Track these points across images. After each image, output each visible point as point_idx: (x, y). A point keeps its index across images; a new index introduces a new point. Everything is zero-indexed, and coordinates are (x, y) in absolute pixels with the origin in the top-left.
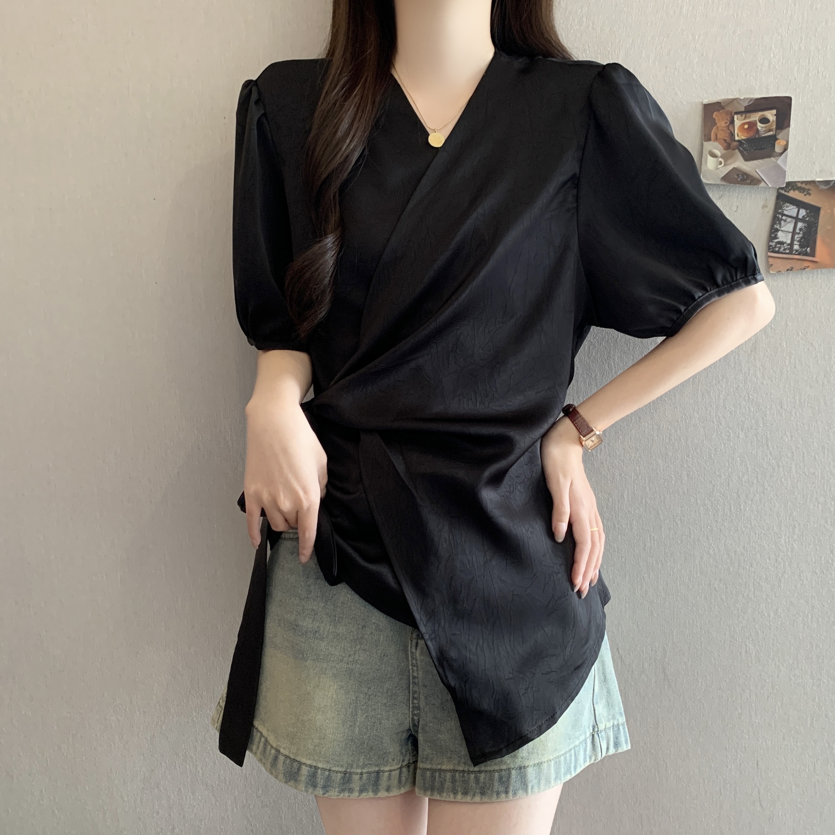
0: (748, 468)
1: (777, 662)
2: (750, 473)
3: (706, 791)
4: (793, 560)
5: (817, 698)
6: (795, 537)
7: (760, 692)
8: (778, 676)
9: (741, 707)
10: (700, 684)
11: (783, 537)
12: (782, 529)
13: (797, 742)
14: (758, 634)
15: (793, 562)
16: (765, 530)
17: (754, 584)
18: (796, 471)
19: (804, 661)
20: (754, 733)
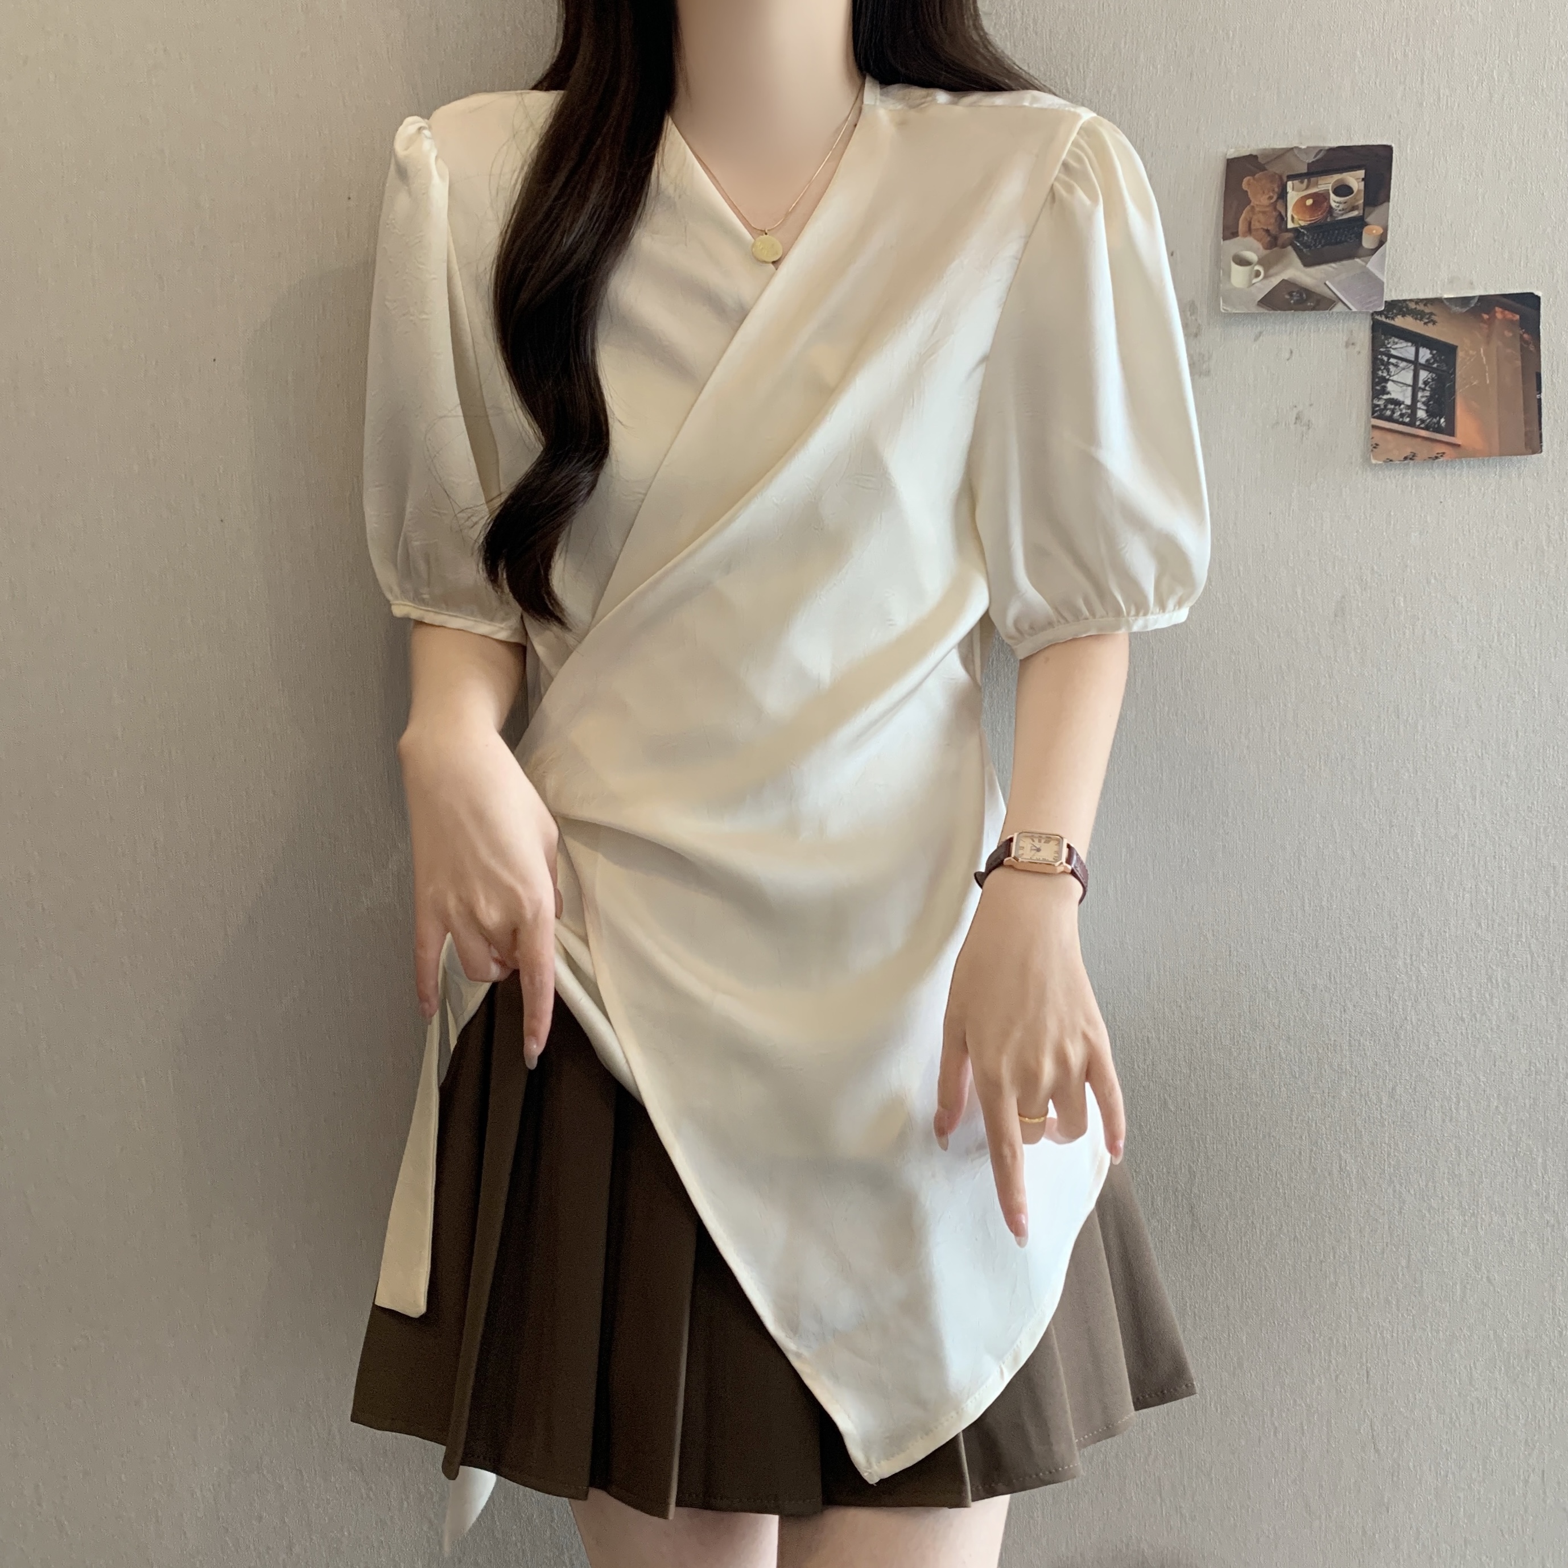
0: (1335, 831)
1: (1398, 1186)
2: (1338, 841)
3: (1276, 1428)
4: (1421, 996)
5: (1471, 1250)
6: (1424, 954)
7: (1369, 1243)
8: (1400, 1213)
9: (1335, 1272)
10: (1258, 1233)
11: (1401, 955)
12: (1399, 940)
13: (1438, 1332)
14: (1361, 1135)
15: (1420, 999)
16: (1368, 943)
17: (1350, 1045)
18: (1422, 833)
19: (1446, 1182)
20: (1359, 1318)
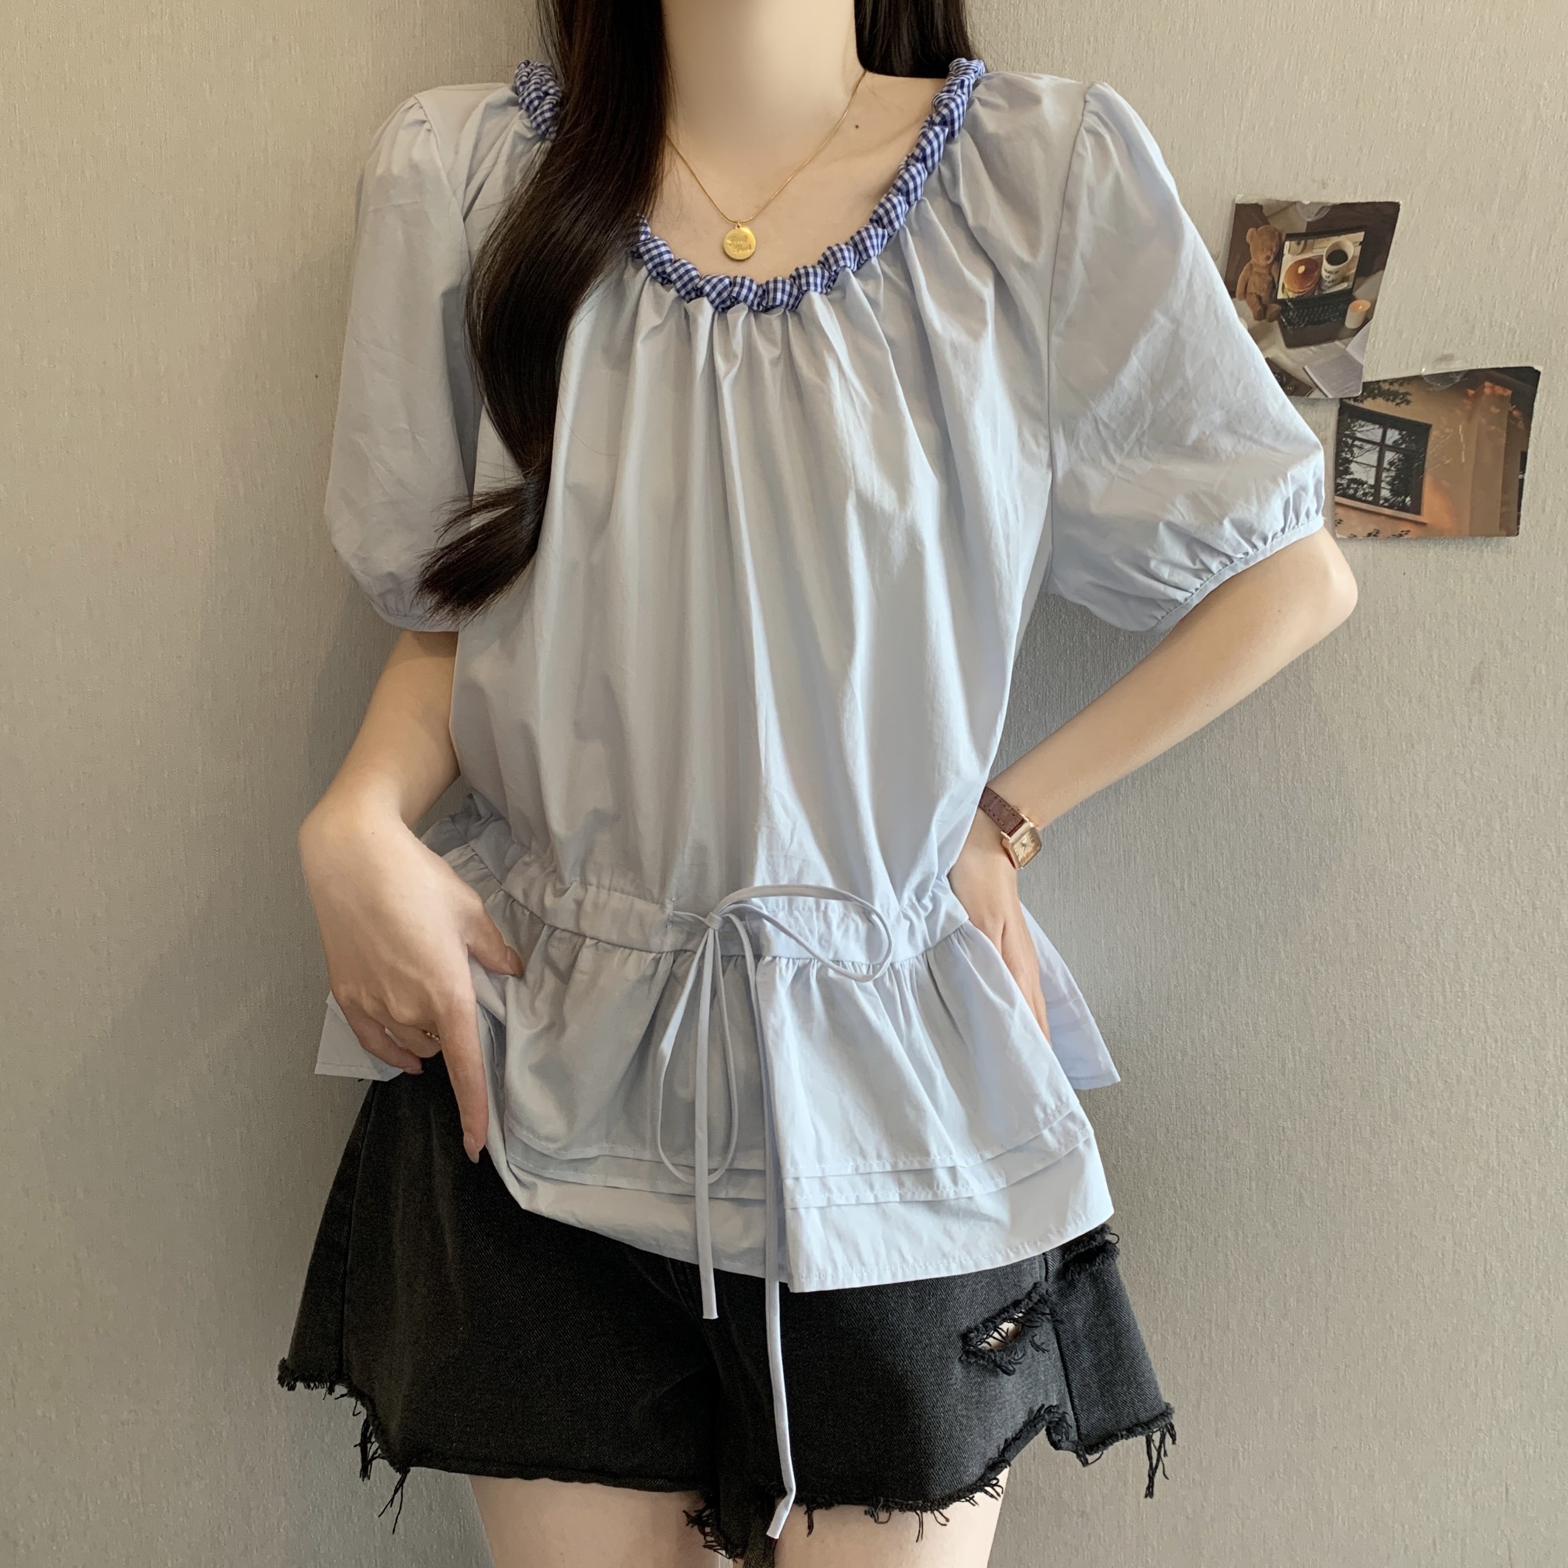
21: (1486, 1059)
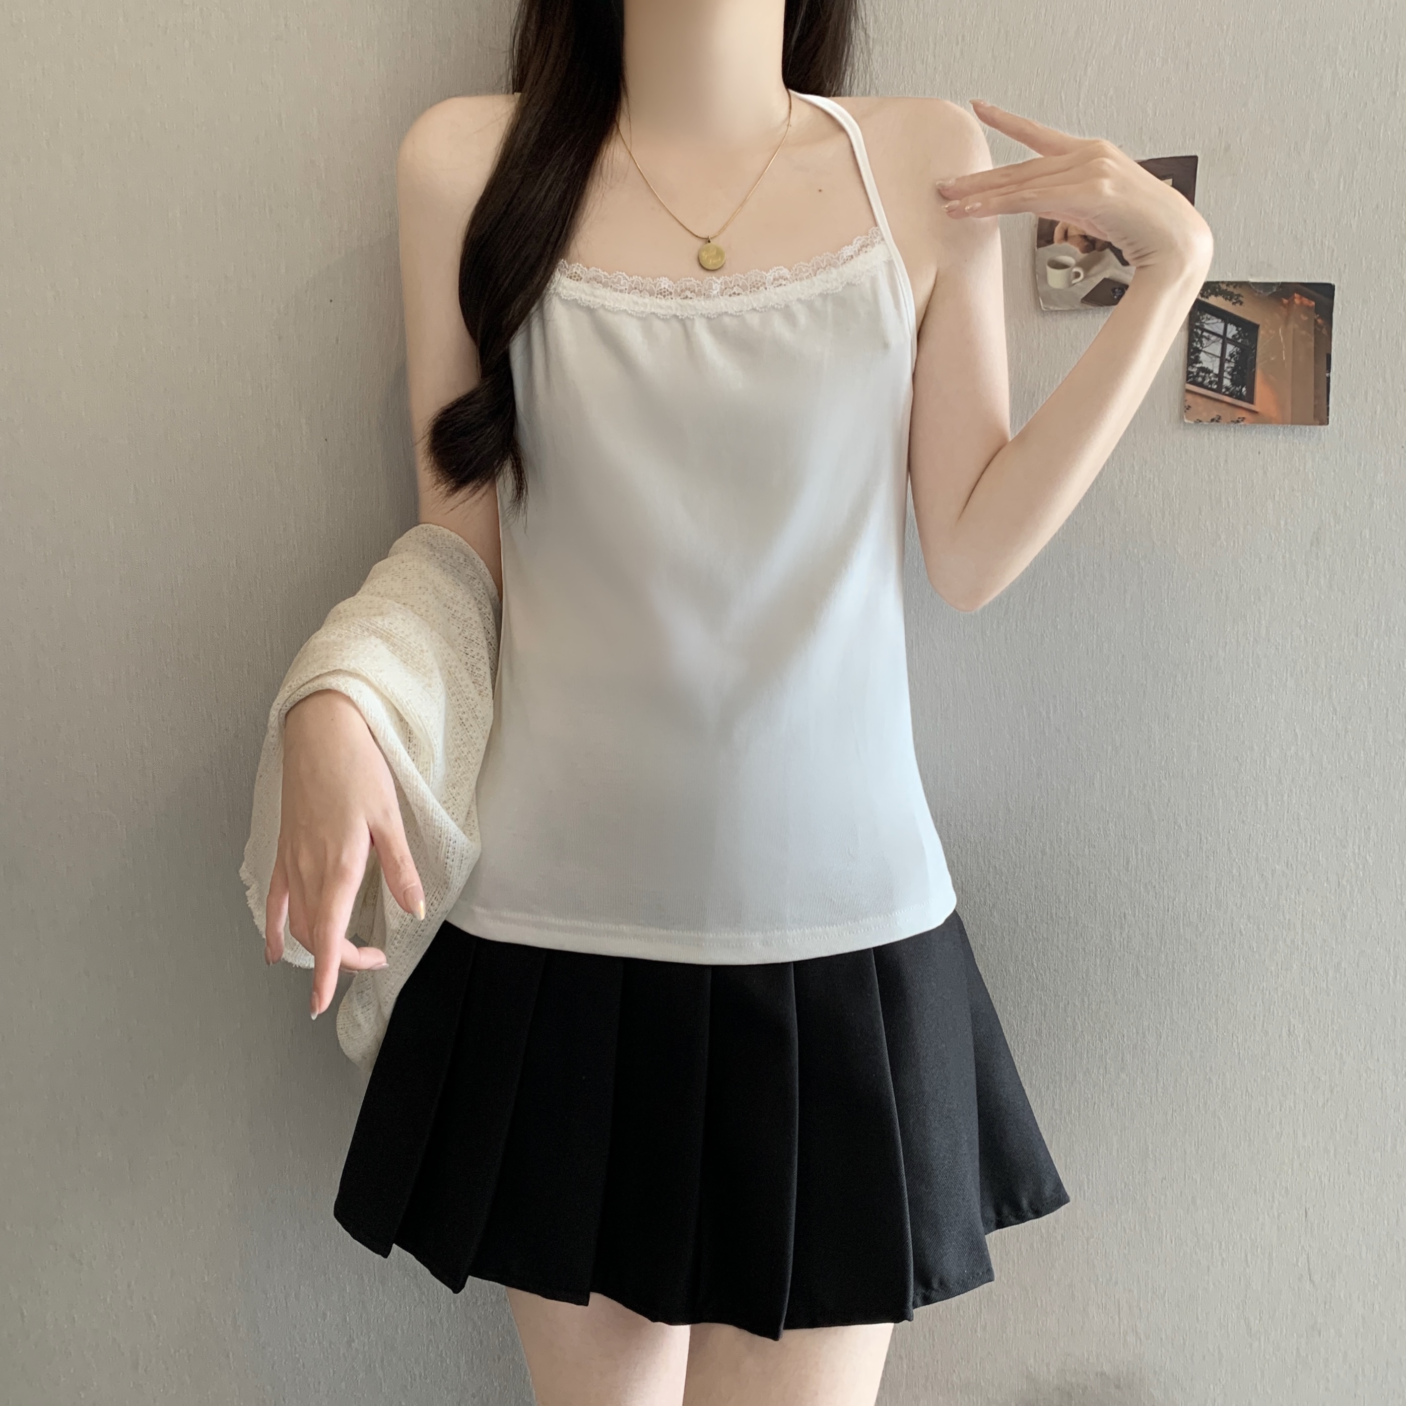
21: (1297, 857)
